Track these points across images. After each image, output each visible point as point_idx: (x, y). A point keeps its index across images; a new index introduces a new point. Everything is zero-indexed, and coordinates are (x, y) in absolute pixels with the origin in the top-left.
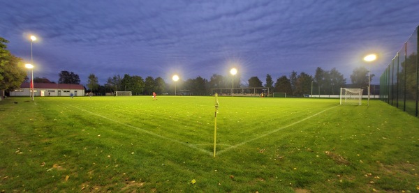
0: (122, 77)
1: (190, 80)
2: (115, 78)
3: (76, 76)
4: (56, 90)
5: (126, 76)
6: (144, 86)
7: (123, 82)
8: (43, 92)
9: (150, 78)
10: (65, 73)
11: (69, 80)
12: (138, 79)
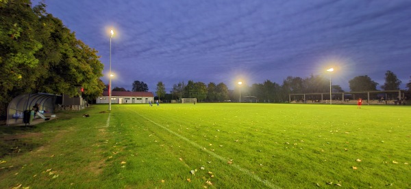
0: (186, 84)
1: (256, 85)
2: (179, 85)
3: (146, 85)
4: (131, 98)
5: (190, 83)
6: (207, 92)
7: (187, 89)
8: (121, 99)
9: (212, 84)
10: (137, 82)
11: (140, 88)
12: (200, 85)
